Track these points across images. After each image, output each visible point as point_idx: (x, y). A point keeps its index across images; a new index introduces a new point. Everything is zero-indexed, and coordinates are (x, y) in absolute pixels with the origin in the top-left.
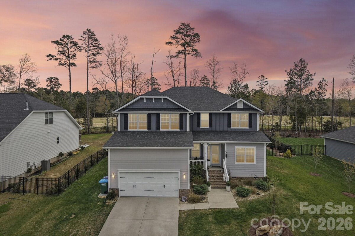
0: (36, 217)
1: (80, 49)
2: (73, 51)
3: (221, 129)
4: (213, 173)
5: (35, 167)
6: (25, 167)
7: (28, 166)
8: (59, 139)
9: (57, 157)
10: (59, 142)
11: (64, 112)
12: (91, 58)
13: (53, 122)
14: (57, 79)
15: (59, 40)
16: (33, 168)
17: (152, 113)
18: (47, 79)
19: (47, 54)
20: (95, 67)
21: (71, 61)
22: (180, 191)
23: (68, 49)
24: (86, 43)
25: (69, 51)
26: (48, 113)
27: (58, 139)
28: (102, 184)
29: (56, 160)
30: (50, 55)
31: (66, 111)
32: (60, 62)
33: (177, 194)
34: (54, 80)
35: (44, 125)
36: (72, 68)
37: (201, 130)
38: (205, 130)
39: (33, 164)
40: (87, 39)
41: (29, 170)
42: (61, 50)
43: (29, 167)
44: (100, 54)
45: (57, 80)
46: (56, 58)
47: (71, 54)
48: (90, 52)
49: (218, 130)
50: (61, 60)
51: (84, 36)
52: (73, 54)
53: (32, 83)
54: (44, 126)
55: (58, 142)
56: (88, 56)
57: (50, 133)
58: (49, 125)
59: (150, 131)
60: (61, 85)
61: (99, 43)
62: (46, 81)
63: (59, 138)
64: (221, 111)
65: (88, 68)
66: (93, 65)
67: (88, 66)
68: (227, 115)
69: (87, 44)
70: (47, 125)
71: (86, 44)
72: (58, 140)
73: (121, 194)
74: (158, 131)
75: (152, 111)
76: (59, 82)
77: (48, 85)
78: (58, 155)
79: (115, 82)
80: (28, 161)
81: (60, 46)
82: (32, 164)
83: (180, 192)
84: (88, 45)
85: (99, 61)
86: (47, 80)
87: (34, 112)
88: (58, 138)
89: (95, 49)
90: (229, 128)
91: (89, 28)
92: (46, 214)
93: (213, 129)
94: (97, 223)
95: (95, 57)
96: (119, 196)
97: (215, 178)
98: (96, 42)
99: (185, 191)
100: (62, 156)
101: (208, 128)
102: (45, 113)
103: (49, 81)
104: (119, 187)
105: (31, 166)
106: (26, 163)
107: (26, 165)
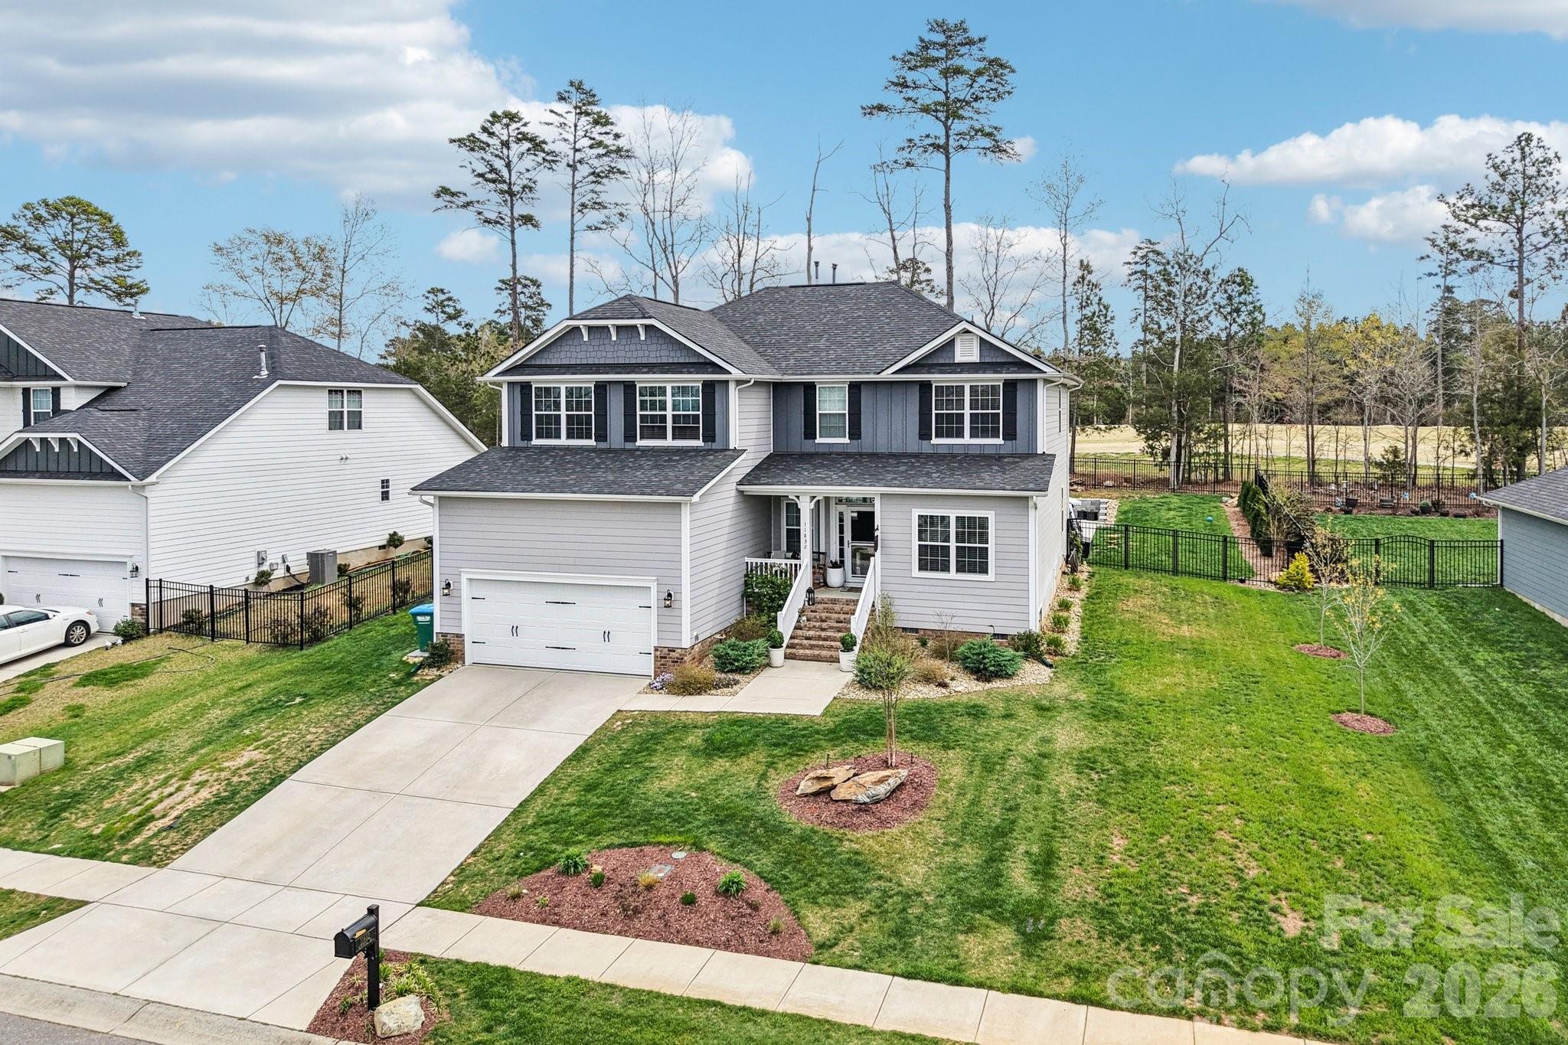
0: (203, 697)
1: (551, 160)
2: (528, 170)
3: (896, 447)
4: (828, 611)
5: (288, 569)
6: (249, 566)
7: (260, 564)
8: (388, 487)
9: (381, 547)
10: (391, 497)
11: (409, 389)
12: (584, 194)
13: (363, 425)
14: (535, 282)
15: (476, 130)
16: (280, 572)
17: (610, 382)
18: (500, 285)
19: (436, 188)
20: (599, 226)
21: (520, 209)
22: (658, 653)
23: (508, 165)
24: (566, 135)
25: (513, 173)
26: (342, 392)
27: (385, 483)
28: (419, 618)
29: (376, 556)
30: (445, 191)
31: (419, 386)
32: (480, 213)
33: (648, 666)
34: (525, 286)
35: (325, 432)
36: (522, 232)
37: (821, 450)
38: (835, 450)
39: (280, 561)
40: (571, 118)
41: (263, 578)
42: (482, 168)
43: (265, 568)
44: (623, 173)
45: (533, 289)
46: (468, 199)
47: (519, 182)
48: (583, 170)
49: (882, 449)
50: (485, 207)
51: (562, 107)
52: (526, 182)
53: (450, 303)
54: (326, 437)
55: (385, 496)
56: (574, 187)
57: (348, 461)
58: (347, 435)
59: (603, 445)
60: (550, 305)
61: (616, 130)
62: (496, 292)
63: (388, 481)
64: (887, 375)
65: (573, 232)
66: (594, 217)
67: (573, 224)
68: (917, 388)
69: (571, 138)
70: (337, 433)
71: (566, 140)
72: (383, 487)
73: (471, 653)
74: (629, 446)
75: (607, 373)
76: (543, 296)
77: (502, 309)
78: (384, 543)
79: (671, 283)
80: (260, 548)
81: (478, 155)
82: (273, 558)
83: (656, 657)
84: (575, 142)
85: (619, 202)
86: (501, 289)
87: (280, 386)
88: (383, 481)
89: (599, 156)
90: (925, 442)
91: (576, 79)
92: (232, 691)
93: (866, 444)
94: (348, 722)
95: (598, 188)
96: (468, 661)
97: (824, 625)
98: (604, 130)
99: (672, 654)
100: (396, 547)
101: (846, 440)
102: (330, 392)
103: (506, 293)
104: (465, 630)
105: (271, 565)
106: (255, 554)
107: (254, 560)
